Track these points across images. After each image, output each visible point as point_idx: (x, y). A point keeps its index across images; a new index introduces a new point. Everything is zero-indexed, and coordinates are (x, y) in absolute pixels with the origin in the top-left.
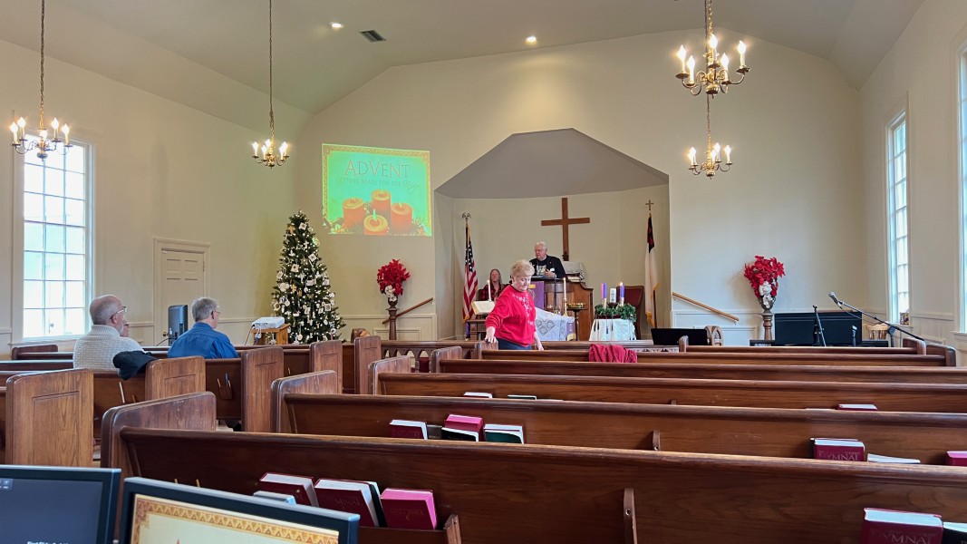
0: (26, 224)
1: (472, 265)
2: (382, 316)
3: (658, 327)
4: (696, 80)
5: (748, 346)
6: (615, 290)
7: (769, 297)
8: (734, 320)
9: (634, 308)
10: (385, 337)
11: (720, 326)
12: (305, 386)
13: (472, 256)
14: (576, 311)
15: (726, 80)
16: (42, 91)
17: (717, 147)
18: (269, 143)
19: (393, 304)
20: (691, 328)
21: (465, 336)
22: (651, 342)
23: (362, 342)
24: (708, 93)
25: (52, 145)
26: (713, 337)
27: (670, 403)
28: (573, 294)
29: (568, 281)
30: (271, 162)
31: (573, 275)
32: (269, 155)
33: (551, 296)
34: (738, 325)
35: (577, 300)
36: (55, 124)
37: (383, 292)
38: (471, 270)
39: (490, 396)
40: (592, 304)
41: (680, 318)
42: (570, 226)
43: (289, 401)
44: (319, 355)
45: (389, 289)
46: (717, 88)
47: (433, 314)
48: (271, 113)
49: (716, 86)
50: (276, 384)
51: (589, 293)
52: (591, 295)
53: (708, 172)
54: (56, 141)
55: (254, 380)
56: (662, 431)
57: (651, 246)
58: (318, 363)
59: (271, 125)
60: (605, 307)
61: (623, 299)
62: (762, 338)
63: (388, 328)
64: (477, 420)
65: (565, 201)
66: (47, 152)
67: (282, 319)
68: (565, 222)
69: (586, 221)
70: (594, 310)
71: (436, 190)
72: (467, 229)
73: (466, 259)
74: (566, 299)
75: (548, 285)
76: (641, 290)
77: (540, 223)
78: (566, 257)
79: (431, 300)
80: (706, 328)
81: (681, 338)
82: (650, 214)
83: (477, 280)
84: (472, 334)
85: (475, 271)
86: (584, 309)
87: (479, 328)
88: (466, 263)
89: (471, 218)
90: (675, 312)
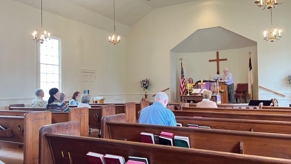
0: (41, 64)
1: (184, 76)
2: (152, 94)
3: (254, 100)
4: (263, 3)
5: (289, 107)
8: (284, 96)
11: (277, 98)
13: (183, 73)
14: (221, 92)
15: (276, 3)
16: (42, 22)
17: (275, 30)
18: (113, 37)
20: (266, 100)
21: (180, 101)
23: (142, 103)
24: (268, 8)
25: (44, 39)
26: (274, 103)
28: (220, 86)
29: (219, 82)
30: (114, 43)
32: (114, 40)
33: (212, 87)
34: (285, 98)
35: (222, 89)
36: (45, 32)
38: (183, 78)
41: (262, 96)
42: (220, 62)
43: (107, 124)
44: (127, 107)
46: (272, 6)
47: (170, 93)
48: (115, 26)
49: (271, 5)
50: (103, 118)
51: (226, 86)
53: (272, 40)
54: (46, 38)
56: (244, 142)
57: (251, 68)
58: (127, 110)
59: (115, 31)
64: (171, 134)
65: (218, 53)
66: (43, 42)
68: (218, 60)
69: (226, 60)
71: (170, 50)
72: (181, 64)
73: (181, 74)
74: (218, 88)
75: (211, 83)
76: (246, 85)
77: (208, 61)
78: (218, 73)
79: (169, 88)
80: (272, 99)
81: (260, 103)
82: (250, 57)
83: (185, 82)
84: (182, 100)
85: (185, 78)
86: (224, 92)
87: (185, 99)
88: (181, 76)
89: (183, 60)
90: (260, 93)
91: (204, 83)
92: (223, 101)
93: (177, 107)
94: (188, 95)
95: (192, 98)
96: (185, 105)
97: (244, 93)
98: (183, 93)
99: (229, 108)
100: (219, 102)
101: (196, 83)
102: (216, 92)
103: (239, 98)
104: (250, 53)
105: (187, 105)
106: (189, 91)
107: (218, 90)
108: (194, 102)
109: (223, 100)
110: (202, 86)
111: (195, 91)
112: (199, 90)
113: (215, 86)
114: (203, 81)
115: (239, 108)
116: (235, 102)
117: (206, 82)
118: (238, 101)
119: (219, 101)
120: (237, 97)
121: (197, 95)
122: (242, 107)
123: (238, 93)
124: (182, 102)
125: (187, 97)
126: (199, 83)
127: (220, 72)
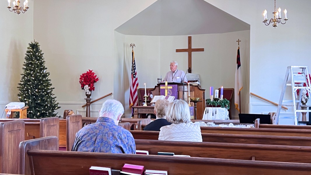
1: (135, 74)
2: (82, 103)
3: (241, 113)
6: (218, 91)
7: (305, 96)
8: (285, 109)
9: (228, 101)
10: (84, 115)
12: (39, 145)
13: (135, 69)
14: (195, 102)
17: (280, 10)
19: (89, 96)
20: (261, 114)
21: (131, 115)
22: (238, 121)
23: (71, 118)
26: (273, 119)
27: (251, 159)
28: (193, 92)
29: (190, 85)
31: (194, 81)
33: (181, 93)
35: (196, 96)
37: (83, 89)
38: (135, 77)
39: (147, 152)
40: (204, 98)
41: (254, 108)
42: (193, 53)
43: (29, 154)
44: (46, 125)
45: (87, 87)
50: (22, 144)
51: (202, 92)
52: (204, 93)
55: (7, 140)
57: (239, 65)
58: (45, 131)
60: (212, 100)
61: (222, 96)
62: (301, 121)
63: (86, 110)
64: (141, 167)
65: (190, 38)
67: (24, 103)
68: (190, 50)
69: (202, 50)
70: (206, 102)
71: (115, 30)
72: (133, 53)
73: (132, 71)
74: (189, 95)
75: (180, 87)
76: (231, 91)
77: (175, 51)
78: (190, 71)
79: (112, 94)
80: (269, 113)
81: (257, 119)
82: (239, 47)
83: (138, 83)
84: (135, 114)
85: (137, 78)
86: (200, 101)
87: (139, 111)
88: (132, 73)
89: (135, 46)
90: (251, 104)
91: (171, 87)
94: (145, 105)
95: (150, 109)
96: (145, 121)
98: (134, 103)
100: (192, 117)
101: (156, 87)
104: (239, 41)
106: (146, 98)
109: (198, 114)
110: (166, 91)
112: (163, 97)
114: (169, 84)
117: (173, 85)
119: (192, 115)
124: (134, 118)
125: (142, 109)
126: (162, 86)
127: (192, 69)
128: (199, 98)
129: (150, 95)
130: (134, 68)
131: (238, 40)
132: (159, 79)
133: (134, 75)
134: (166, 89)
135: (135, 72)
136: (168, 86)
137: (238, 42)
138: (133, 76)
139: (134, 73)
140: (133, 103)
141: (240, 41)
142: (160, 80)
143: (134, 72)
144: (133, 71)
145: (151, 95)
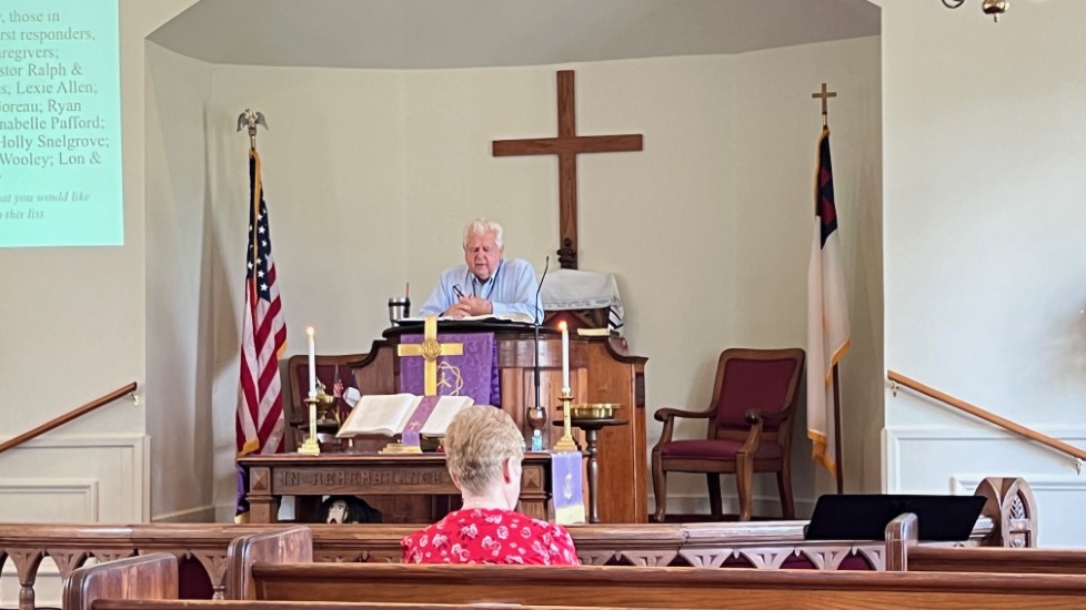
1: (270, 278)
8: (1071, 455)
11: (1027, 477)
13: (268, 250)
14: (589, 425)
21: (234, 504)
22: (801, 527)
26: (1005, 513)
28: (582, 373)
33: (512, 380)
35: (596, 395)
38: (266, 295)
40: (641, 405)
42: (583, 161)
47: (138, 434)
51: (634, 369)
52: (640, 375)
65: (566, 82)
68: (567, 146)
69: (633, 143)
70: (655, 429)
71: (148, 38)
72: (253, 162)
73: (250, 258)
74: (567, 390)
75: (508, 344)
76: (790, 365)
77: (489, 149)
78: (568, 257)
79: (134, 387)
80: (985, 484)
81: (896, 521)
82: (825, 127)
83: (284, 329)
84: (254, 502)
85: (278, 299)
86: (617, 421)
87: (277, 483)
88: (250, 274)
89: (266, 127)
90: (895, 432)
91: (452, 348)
92: (606, 501)
93: (206, 563)
94: (310, 448)
95: (339, 473)
96: (276, 540)
97: (776, 429)
98: (263, 435)
99: (652, 568)
100: (570, 512)
101: (377, 345)
102: (543, 420)
103: (734, 471)
104: (824, 95)
105: (293, 546)
106: (313, 410)
107: (560, 408)
108: (361, 510)
109: (607, 494)
110: (430, 370)
111: (372, 413)
112: (408, 402)
113: (537, 370)
114: (445, 328)
115: (729, 562)
116: (699, 512)
117: (468, 336)
118: (723, 496)
119: (570, 502)
120: (713, 466)
121: (389, 451)
122: (752, 554)
123: (722, 432)
124: (247, 520)
125: (295, 471)
126: (407, 342)
127: (583, 244)
128: (608, 406)
129: (342, 392)
130: (260, 244)
131: (820, 91)
132: (399, 304)
133: (258, 279)
134: (431, 360)
135: (269, 268)
136: (440, 342)
137: (820, 100)
138: (259, 288)
139: (261, 274)
140: (259, 435)
141: (834, 95)
142: (402, 308)
143: (259, 268)
144: (259, 261)
145: (350, 389)
